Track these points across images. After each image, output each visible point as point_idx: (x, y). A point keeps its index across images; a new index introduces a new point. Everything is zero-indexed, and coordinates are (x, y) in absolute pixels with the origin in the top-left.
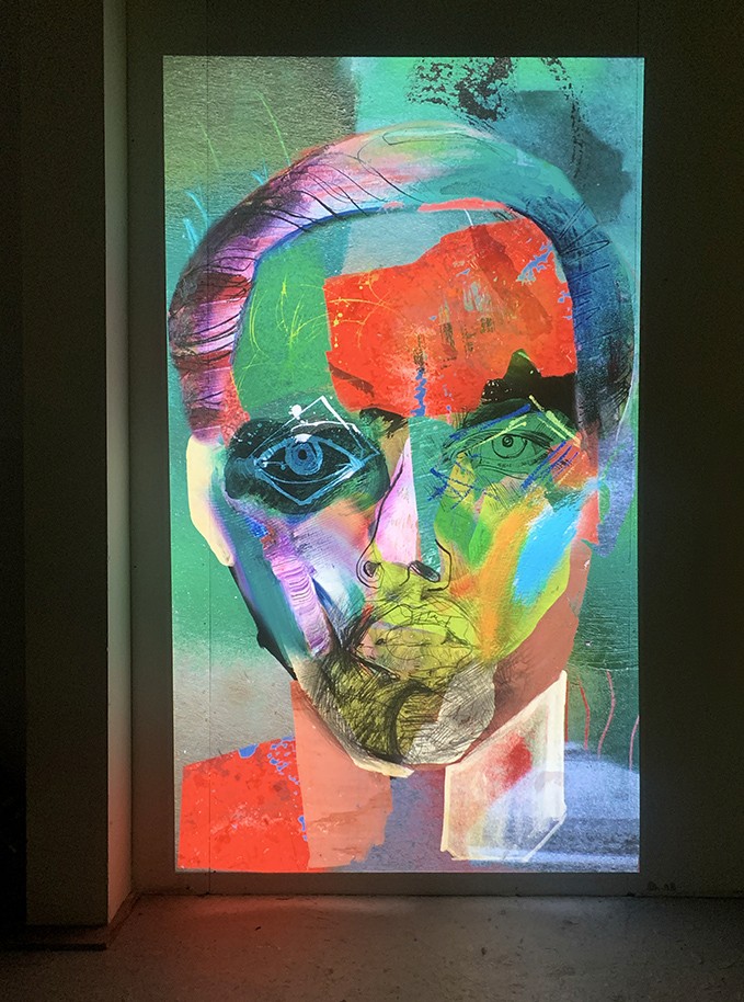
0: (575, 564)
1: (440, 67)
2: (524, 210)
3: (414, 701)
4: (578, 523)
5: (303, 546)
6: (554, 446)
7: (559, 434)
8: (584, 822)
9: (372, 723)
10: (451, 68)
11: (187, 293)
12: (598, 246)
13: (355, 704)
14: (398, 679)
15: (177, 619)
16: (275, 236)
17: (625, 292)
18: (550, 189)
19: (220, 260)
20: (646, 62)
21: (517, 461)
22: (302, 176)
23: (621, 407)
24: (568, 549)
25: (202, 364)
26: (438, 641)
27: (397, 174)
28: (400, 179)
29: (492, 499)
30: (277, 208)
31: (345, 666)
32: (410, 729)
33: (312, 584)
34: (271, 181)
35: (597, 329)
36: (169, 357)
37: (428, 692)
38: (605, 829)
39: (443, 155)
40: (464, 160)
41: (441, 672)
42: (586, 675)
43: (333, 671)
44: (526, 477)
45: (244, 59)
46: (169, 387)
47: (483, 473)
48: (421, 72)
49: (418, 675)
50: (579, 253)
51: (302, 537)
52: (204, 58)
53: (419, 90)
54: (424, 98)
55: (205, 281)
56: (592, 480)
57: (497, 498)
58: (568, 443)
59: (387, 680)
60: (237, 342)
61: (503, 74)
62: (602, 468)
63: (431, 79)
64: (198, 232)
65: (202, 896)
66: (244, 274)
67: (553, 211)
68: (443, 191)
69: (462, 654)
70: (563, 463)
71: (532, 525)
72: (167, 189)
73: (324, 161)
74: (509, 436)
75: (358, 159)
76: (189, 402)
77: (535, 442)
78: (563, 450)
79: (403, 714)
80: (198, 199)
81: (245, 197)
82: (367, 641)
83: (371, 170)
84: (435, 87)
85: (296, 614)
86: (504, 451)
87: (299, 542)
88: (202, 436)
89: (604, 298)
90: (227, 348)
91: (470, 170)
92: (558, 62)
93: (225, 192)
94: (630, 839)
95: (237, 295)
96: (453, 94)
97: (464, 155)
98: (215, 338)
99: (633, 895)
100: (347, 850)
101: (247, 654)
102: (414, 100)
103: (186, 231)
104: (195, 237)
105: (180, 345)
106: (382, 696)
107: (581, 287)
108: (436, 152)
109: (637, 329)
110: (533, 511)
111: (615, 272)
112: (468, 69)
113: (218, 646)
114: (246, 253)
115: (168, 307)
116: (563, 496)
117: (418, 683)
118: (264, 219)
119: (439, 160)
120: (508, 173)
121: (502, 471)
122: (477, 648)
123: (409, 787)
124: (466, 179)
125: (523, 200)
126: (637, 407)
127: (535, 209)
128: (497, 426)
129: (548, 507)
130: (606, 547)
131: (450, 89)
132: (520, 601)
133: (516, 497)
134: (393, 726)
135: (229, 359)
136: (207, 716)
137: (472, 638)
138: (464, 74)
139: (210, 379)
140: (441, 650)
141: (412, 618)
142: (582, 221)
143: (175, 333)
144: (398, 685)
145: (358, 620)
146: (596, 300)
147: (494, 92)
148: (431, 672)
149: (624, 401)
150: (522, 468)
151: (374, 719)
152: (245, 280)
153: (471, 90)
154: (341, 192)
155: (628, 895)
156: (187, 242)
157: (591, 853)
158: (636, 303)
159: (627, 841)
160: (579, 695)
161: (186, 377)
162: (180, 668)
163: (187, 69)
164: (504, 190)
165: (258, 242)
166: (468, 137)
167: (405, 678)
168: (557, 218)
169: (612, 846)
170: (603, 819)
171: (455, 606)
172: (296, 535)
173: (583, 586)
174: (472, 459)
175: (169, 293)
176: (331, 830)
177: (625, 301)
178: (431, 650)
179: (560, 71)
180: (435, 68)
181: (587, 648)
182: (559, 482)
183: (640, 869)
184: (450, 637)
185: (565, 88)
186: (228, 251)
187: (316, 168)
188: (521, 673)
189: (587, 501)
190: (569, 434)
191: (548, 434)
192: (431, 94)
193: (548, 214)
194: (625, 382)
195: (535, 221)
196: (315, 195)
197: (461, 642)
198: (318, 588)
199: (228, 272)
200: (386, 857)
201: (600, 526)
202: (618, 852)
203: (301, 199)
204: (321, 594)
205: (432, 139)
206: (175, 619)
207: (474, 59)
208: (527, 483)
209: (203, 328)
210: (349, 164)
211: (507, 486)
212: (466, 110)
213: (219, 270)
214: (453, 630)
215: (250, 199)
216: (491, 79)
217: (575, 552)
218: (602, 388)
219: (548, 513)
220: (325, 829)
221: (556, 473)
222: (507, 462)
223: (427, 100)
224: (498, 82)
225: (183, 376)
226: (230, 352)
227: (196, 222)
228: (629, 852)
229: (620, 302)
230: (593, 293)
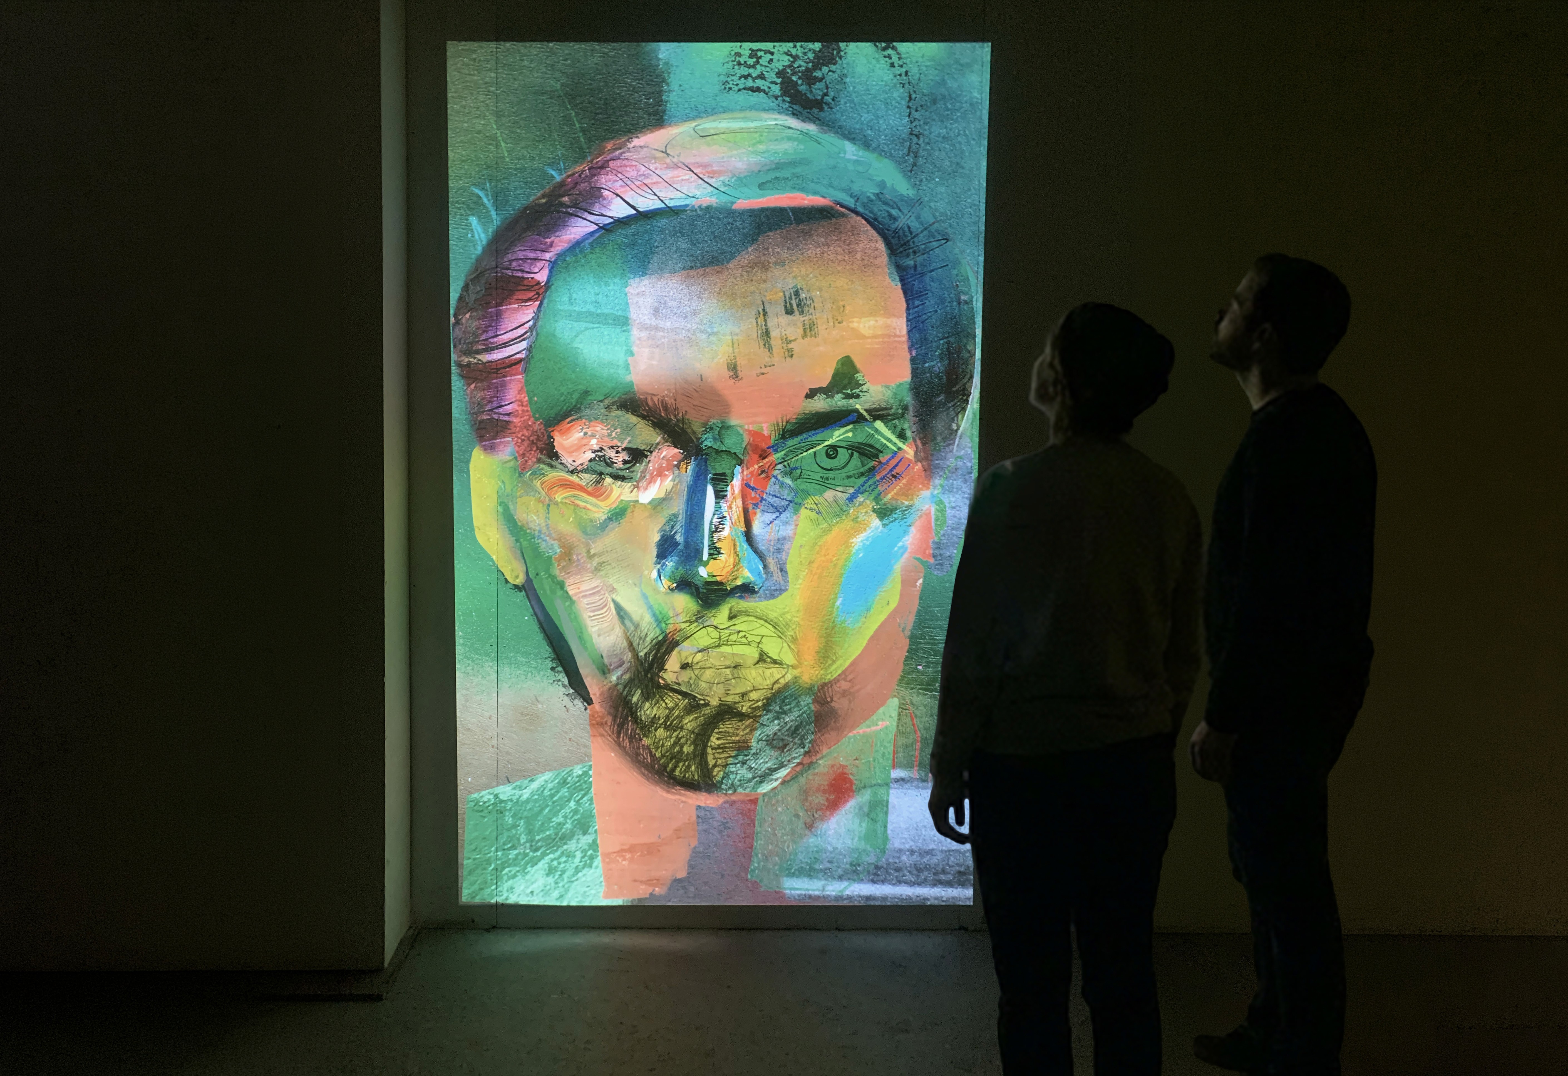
0: (907, 583)
1: (759, 54)
2: (853, 206)
3: (726, 726)
4: (910, 539)
5: (601, 564)
6: (883, 458)
7: (889, 445)
8: (912, 852)
9: (681, 752)
10: (772, 54)
11: (473, 297)
12: (935, 244)
13: (661, 733)
14: (707, 705)
15: (461, 641)
16: (572, 236)
17: (966, 294)
18: (882, 184)
19: (511, 261)
20: (992, 46)
21: (843, 473)
22: (603, 172)
23: (960, 416)
24: (898, 567)
25: (489, 373)
26: (750, 662)
27: (710, 169)
28: (713, 174)
29: (813, 515)
30: (575, 205)
31: (648, 694)
32: (722, 756)
33: (612, 605)
34: (568, 176)
35: (933, 334)
36: (453, 364)
37: (741, 716)
38: (935, 860)
39: (761, 147)
40: (785, 153)
41: (754, 696)
42: (916, 699)
43: (635, 699)
44: (851, 490)
45: (538, 45)
46: (453, 396)
47: (803, 487)
48: (738, 59)
49: (730, 699)
50: (915, 252)
51: (600, 555)
52: (493, 45)
53: (736, 78)
54: (741, 86)
55: (494, 284)
56: (926, 493)
57: (819, 513)
58: (900, 455)
59: (694, 705)
60: (529, 349)
61: (831, 61)
62: (937, 481)
63: (750, 67)
64: (485, 231)
65: (487, 930)
66: (538, 277)
67: (885, 207)
68: (761, 186)
69: (777, 676)
70: (894, 476)
71: (858, 541)
72: (451, 184)
73: (627, 155)
74: (834, 447)
75: (665, 152)
76: (475, 413)
77: (862, 453)
78: (893, 463)
79: (714, 741)
80: (487, 195)
81: (539, 194)
82: (673, 663)
83: (680, 165)
84: (754, 75)
85: (595, 636)
86: (828, 463)
87: (596, 560)
88: (490, 449)
89: (942, 300)
90: (518, 356)
91: (793, 164)
92: (894, 48)
93: (516, 188)
94: (962, 869)
95: (529, 300)
96: (773, 82)
97: (785, 148)
98: (506, 345)
99: (966, 929)
100: (648, 882)
101: (538, 678)
102: (730, 89)
103: (472, 230)
104: (483, 235)
105: (469, 352)
106: (690, 723)
107: (916, 288)
108: (754, 145)
109: (979, 332)
110: (859, 526)
111: (955, 272)
112: (791, 55)
113: (507, 669)
114: (539, 254)
115: (452, 312)
116: (893, 510)
117: (729, 707)
118: (560, 217)
119: (756, 153)
120: (835, 167)
121: (825, 484)
122: (793, 667)
123: (718, 817)
124: (787, 173)
125: (851, 196)
126: (978, 417)
127: (864, 205)
128: (819, 437)
129: (876, 522)
130: (941, 565)
131: (771, 76)
132: (844, 622)
133: (841, 512)
134: (704, 754)
135: (520, 367)
136: (494, 742)
137: (788, 658)
138: (786, 60)
139: (499, 389)
140: (753, 672)
141: (720, 638)
142: (918, 217)
143: (460, 340)
144: (707, 711)
145: (660, 644)
146: (932, 302)
147: (821, 80)
148: (743, 695)
149: (964, 409)
150: (846, 482)
151: (682, 747)
152: (538, 283)
153: (794, 78)
154: (646, 189)
155: (960, 929)
156: (473, 241)
157: (919, 884)
158: (978, 304)
159: (959, 872)
160: (908, 720)
161: (473, 386)
162: (464, 692)
163: (474, 56)
164: (831, 185)
165: (553, 242)
166: (790, 128)
167: (714, 702)
168: (890, 216)
169: (943, 877)
170: (933, 850)
171: (767, 625)
172: (592, 552)
173: (915, 606)
174: (789, 472)
175: (454, 296)
176: (632, 860)
177: (966, 303)
178: (743, 672)
179: (895, 58)
180: (753, 54)
181: (918, 671)
182: (889, 496)
183: (974, 902)
184: (763, 658)
185: (900, 75)
186: (520, 252)
187: (618, 163)
188: (844, 693)
189: (920, 517)
190: (900, 445)
191: (877, 446)
192: (750, 83)
193: (880, 211)
194: (964, 389)
195: (866, 220)
196: (618, 192)
197: (775, 662)
198: (619, 608)
199: (520, 274)
200: (692, 889)
201: (934, 542)
202: (949, 884)
203: (601, 196)
204: (621, 613)
205: (748, 131)
206: (459, 641)
207: (798, 44)
208: (852, 498)
209: (491, 334)
210: (655, 158)
211: (830, 499)
212: (788, 99)
213: (509, 273)
214: (765, 649)
215: (543, 196)
216: (817, 66)
217: (905, 571)
218: (938, 395)
219: (877, 528)
220: (624, 860)
221: (886, 486)
222: (831, 474)
223: (745, 89)
224: (825, 69)
225: (469, 385)
226: (521, 360)
227: (485, 219)
228: (962, 884)
229: (959, 303)
230: (930, 294)
